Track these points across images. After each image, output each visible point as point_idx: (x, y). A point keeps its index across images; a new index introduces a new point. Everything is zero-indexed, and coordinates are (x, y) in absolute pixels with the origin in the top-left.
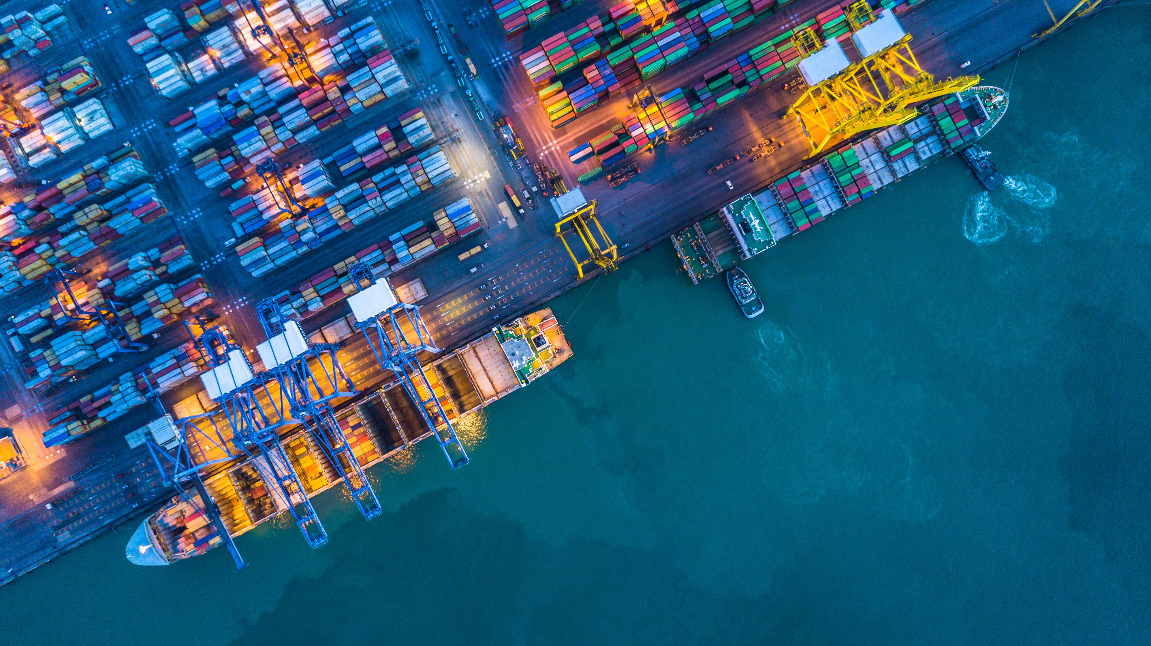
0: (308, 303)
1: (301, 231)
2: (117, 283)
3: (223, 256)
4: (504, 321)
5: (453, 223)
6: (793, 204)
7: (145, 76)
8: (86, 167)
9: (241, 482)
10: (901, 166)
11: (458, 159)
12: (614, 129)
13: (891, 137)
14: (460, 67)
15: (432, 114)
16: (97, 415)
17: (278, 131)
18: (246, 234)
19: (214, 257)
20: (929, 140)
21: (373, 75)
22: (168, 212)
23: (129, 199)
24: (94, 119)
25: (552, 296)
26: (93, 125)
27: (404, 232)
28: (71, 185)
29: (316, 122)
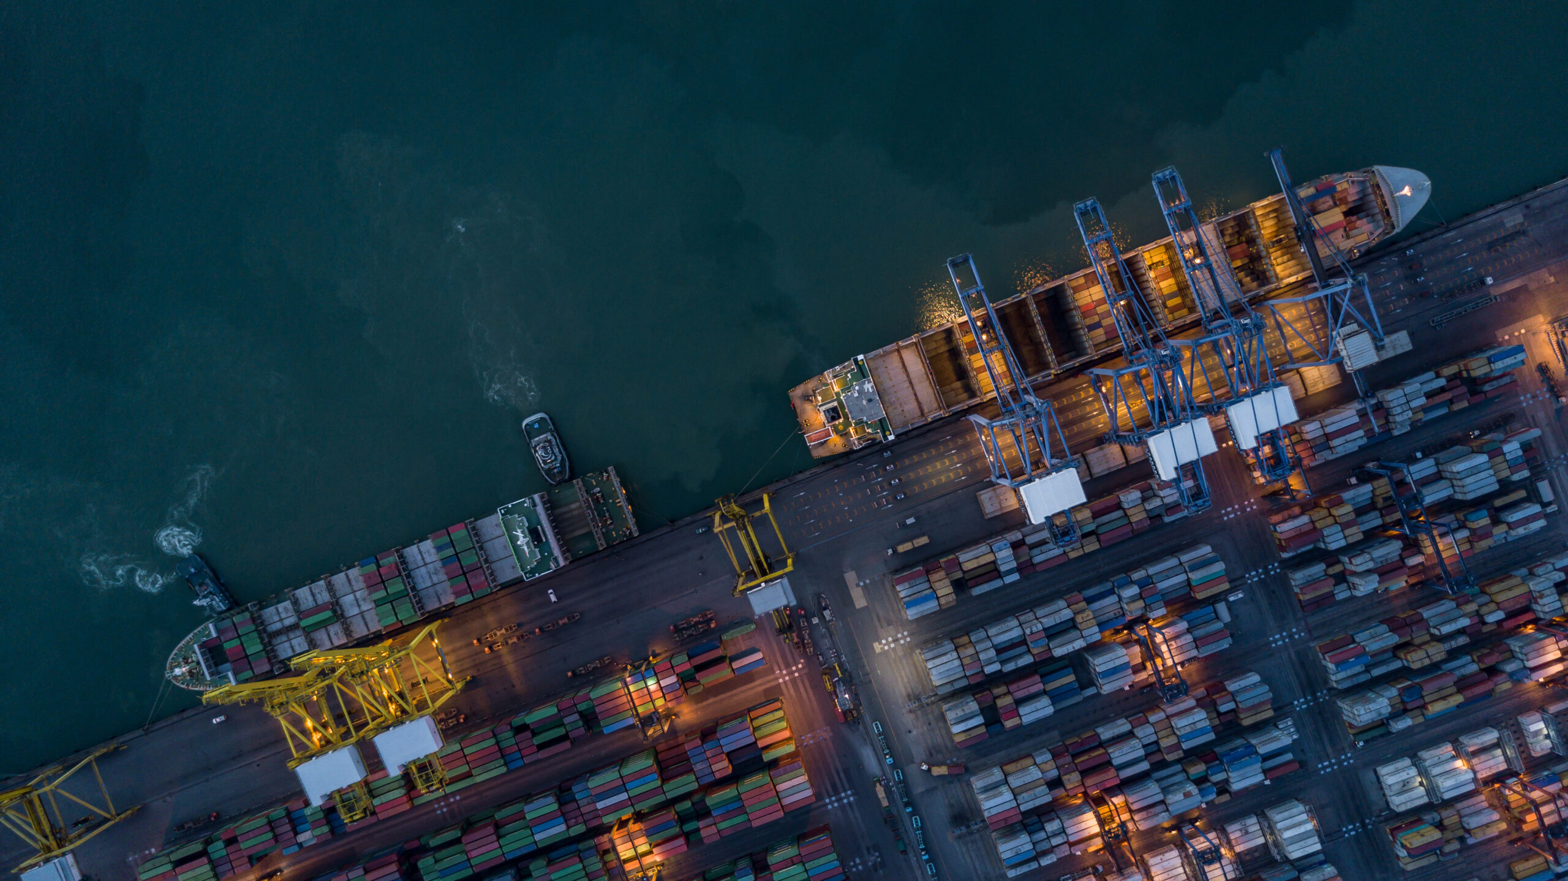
0: (1140, 501)
1: (1137, 600)
2: (1398, 558)
3: (1248, 578)
4: (877, 448)
5: (931, 587)
6: (469, 560)
7: (1325, 834)
8: (1421, 720)
9: (1261, 268)
10: (319, 596)
11: (914, 672)
13: (329, 635)
14: (897, 796)
15: (943, 737)
16: (1448, 381)
17: (1154, 738)
18: (1212, 604)
19: (1260, 578)
20: (278, 626)
21: (1015, 799)
22: (1316, 646)
23: (1367, 670)
24: (1402, 784)
25: (807, 474)
26: (1403, 776)
28: (1444, 698)
29: (1102, 745)
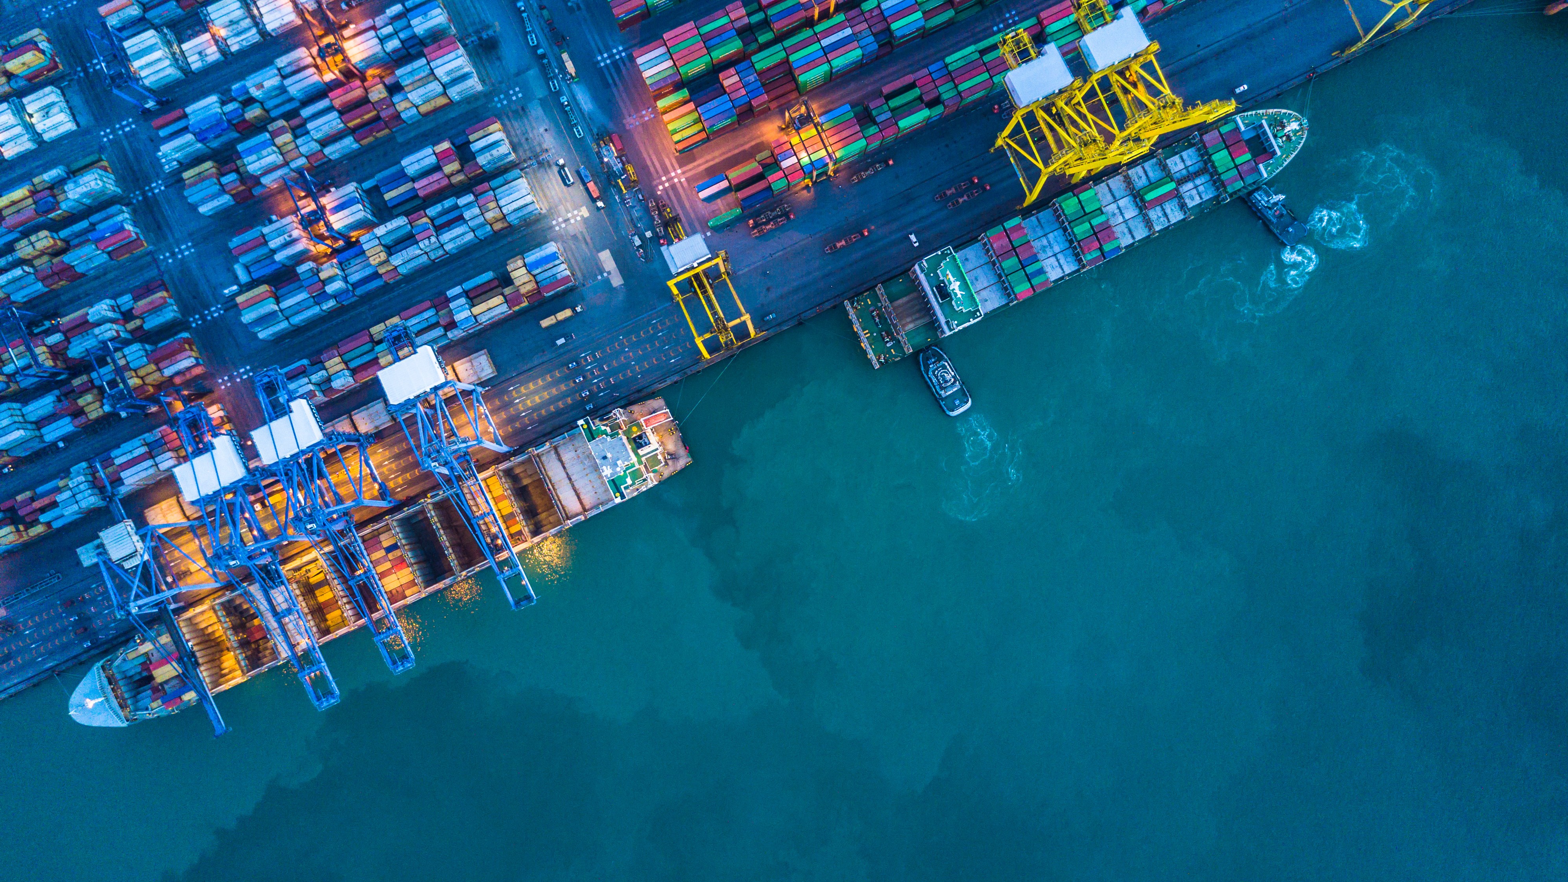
0: (333, 378)
1: (326, 279)
2: (71, 340)
3: (220, 309)
4: (600, 413)
5: (534, 276)
6: (1010, 263)
7: (120, 58)
8: (36, 180)
9: (233, 618)
10: (1160, 215)
11: (546, 189)
12: (759, 157)
13: (1147, 175)
14: (554, 64)
15: (512, 125)
16: (37, 520)
17: (299, 141)
18: (253, 280)
19: (209, 310)
20: (1198, 181)
21: (431, 69)
22: (147, 246)
23: (93, 225)
24: (50, 114)
25: (668, 382)
26: (49, 122)
27: (469, 285)
28: (13, 203)
29: (353, 131)
